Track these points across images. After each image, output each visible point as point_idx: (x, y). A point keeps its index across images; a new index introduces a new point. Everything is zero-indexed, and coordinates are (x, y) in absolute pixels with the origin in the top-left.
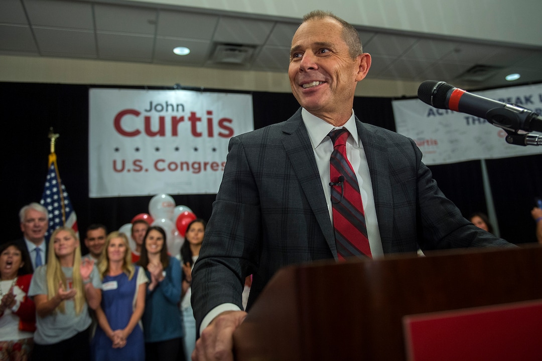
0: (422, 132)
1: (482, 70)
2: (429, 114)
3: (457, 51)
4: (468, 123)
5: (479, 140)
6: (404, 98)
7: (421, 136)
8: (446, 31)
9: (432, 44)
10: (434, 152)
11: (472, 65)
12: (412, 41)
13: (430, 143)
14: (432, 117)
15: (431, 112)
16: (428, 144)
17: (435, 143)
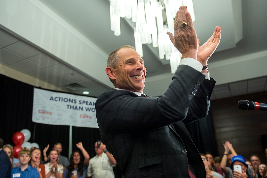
0: (45, 107)
1: (77, 86)
2: (51, 99)
3: (72, 74)
4: (68, 108)
5: (71, 116)
6: (40, 88)
7: (44, 109)
8: (73, 64)
9: (64, 67)
10: (49, 118)
11: (74, 82)
12: (56, 63)
13: (48, 113)
14: (52, 101)
15: (52, 99)
16: (47, 114)
17: (51, 114)
